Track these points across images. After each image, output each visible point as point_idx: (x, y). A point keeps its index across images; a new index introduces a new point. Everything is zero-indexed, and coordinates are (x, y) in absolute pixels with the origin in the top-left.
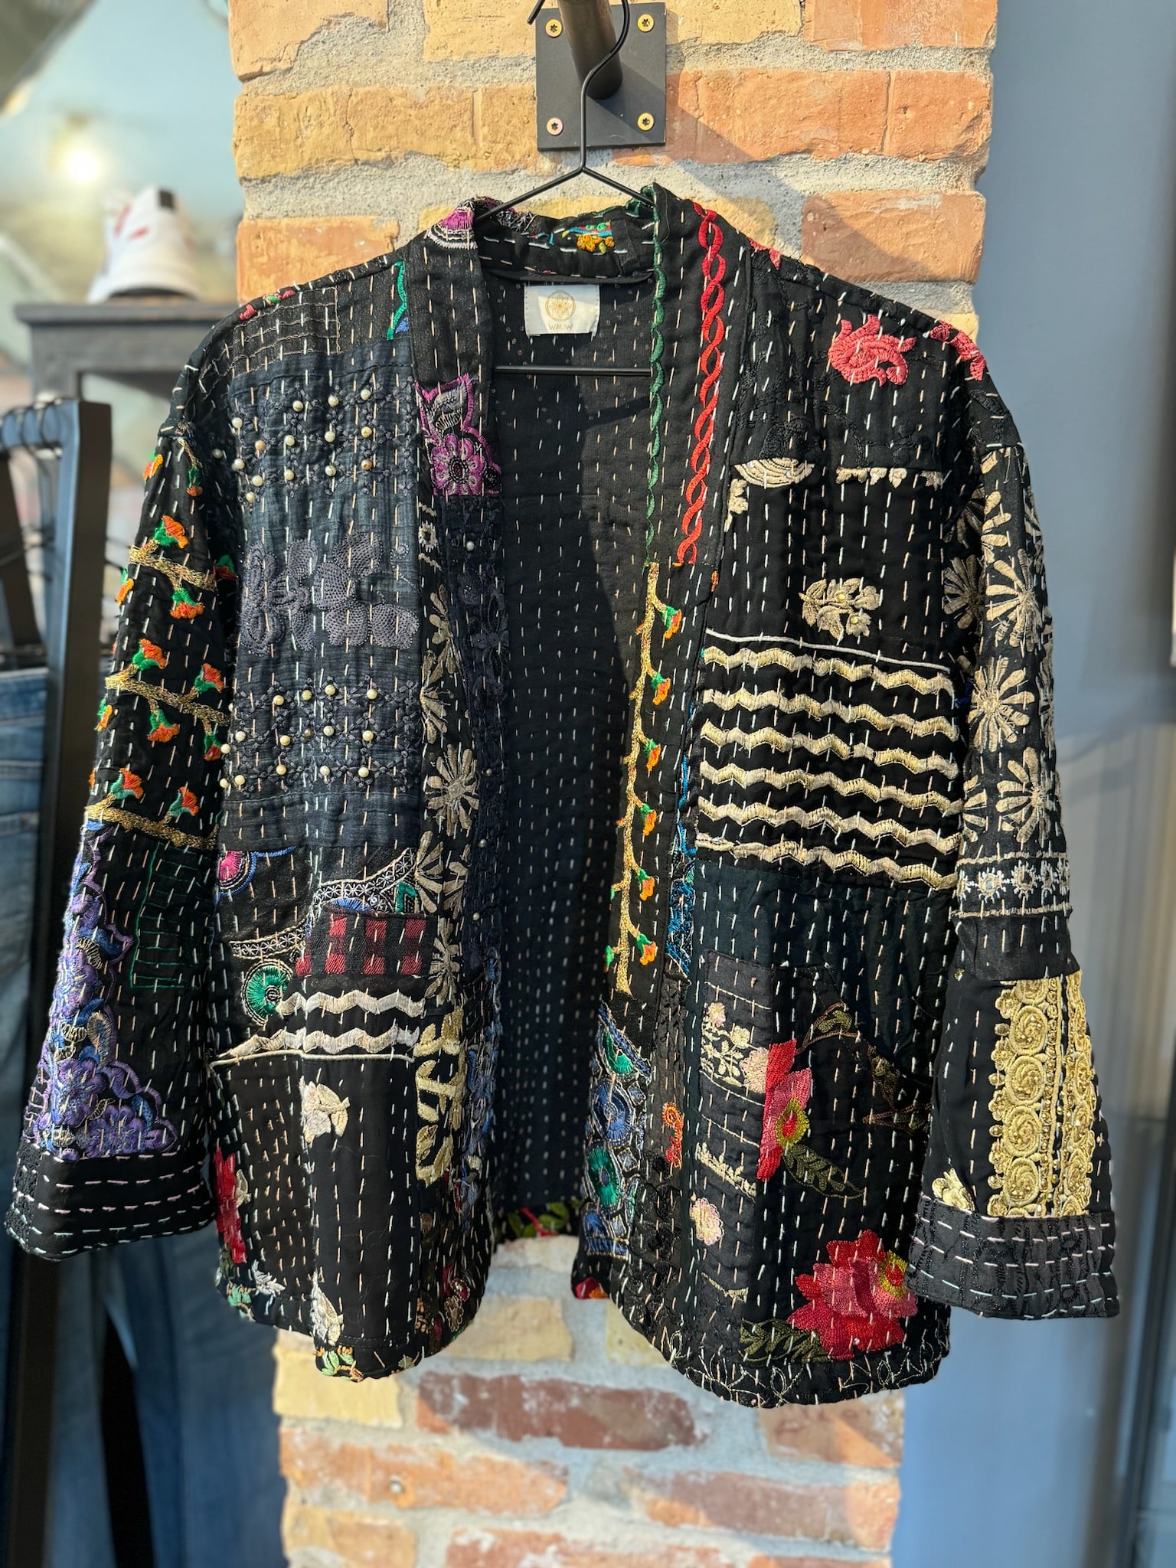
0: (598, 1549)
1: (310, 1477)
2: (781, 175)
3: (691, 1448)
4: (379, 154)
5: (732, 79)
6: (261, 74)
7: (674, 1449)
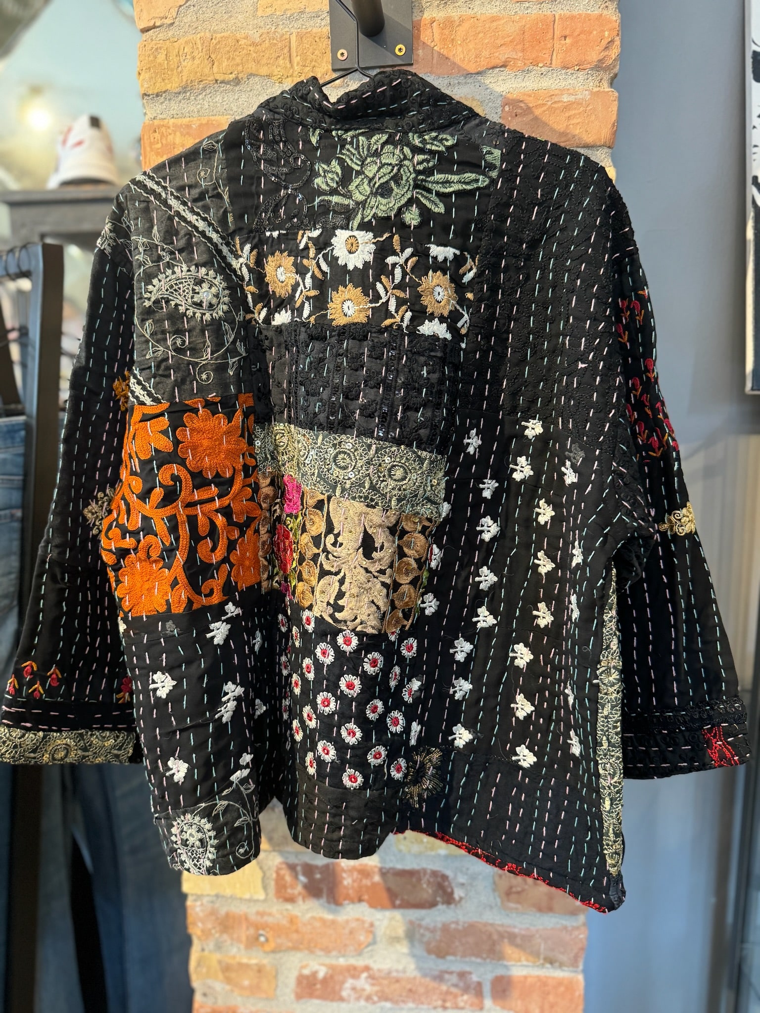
0: (394, 974)
1: (207, 934)
2: (487, 82)
3: (452, 906)
4: (231, 76)
5: (455, 21)
6: (154, 27)
7: (441, 907)
